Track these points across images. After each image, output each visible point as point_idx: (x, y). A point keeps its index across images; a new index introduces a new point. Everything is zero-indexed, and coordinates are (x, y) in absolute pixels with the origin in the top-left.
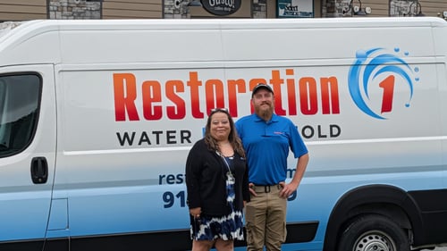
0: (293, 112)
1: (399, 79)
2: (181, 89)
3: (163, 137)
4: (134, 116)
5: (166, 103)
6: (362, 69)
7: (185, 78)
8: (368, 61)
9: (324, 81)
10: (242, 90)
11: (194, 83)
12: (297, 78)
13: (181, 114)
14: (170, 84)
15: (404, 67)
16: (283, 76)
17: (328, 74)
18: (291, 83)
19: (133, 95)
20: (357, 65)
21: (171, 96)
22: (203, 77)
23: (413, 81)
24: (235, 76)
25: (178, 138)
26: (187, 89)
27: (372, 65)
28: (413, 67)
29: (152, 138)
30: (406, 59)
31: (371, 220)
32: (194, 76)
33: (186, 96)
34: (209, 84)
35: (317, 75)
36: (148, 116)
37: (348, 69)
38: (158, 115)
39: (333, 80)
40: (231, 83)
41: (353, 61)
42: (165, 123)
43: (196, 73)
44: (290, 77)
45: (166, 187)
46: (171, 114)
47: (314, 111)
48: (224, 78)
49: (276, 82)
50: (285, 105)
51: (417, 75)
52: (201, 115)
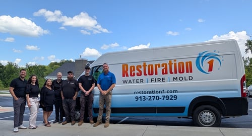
0: (176, 73)
1: (215, 61)
2: (141, 67)
3: (135, 81)
4: (127, 76)
5: (136, 71)
6: (201, 58)
7: (142, 64)
8: (203, 55)
9: (187, 63)
10: (159, 67)
11: (145, 66)
12: (177, 62)
13: (141, 75)
14: (137, 67)
15: (217, 57)
16: (173, 62)
17: (188, 60)
18: (175, 64)
19: (127, 70)
20: (199, 57)
21: (138, 69)
22: (147, 64)
23: (221, 61)
24: (157, 63)
25: (140, 82)
26: (143, 67)
27: (205, 57)
28: (221, 56)
29: (132, 81)
30: (218, 54)
32: (144, 64)
33: (142, 69)
34: (149, 66)
35: (184, 61)
36: (131, 75)
37: (196, 59)
38: (134, 75)
39: (190, 63)
40: (156, 65)
41: (198, 56)
42: (136, 77)
44: (175, 62)
45: (136, 95)
46: (138, 75)
47: (183, 72)
48: (154, 64)
49: (170, 64)
50: (173, 71)
51: (223, 59)
52: (146, 75)
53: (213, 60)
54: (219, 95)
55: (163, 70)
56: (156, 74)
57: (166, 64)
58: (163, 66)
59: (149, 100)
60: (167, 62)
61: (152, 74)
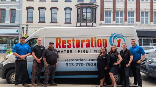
0: (96, 47)
2: (70, 41)
3: (66, 52)
4: (60, 47)
5: (67, 44)
6: (113, 38)
9: (103, 40)
10: (84, 42)
11: (73, 40)
12: (97, 39)
13: (70, 47)
14: (68, 41)
15: (123, 37)
16: (94, 39)
17: (104, 38)
18: (95, 41)
19: (60, 43)
21: (68, 43)
22: (75, 39)
24: (83, 39)
25: (69, 52)
26: (72, 42)
29: (64, 52)
32: (73, 39)
33: (72, 43)
34: (77, 41)
35: (102, 39)
36: (63, 47)
37: (109, 37)
38: (65, 47)
39: (106, 40)
40: (82, 41)
41: (111, 35)
42: (67, 49)
44: (95, 39)
45: (67, 62)
46: (68, 47)
47: (101, 46)
48: (80, 39)
49: (92, 40)
50: (94, 45)
52: (75, 47)
55: (87, 44)
56: (82, 47)
57: (89, 40)
58: (87, 41)
59: (76, 66)
60: (90, 39)
61: (79, 47)
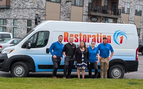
0: (101, 42)
2: (78, 36)
4: (68, 41)
7: (79, 34)
8: (118, 33)
10: (91, 37)
11: (81, 35)
12: (102, 35)
14: (75, 35)
16: (99, 35)
18: (101, 36)
19: (68, 37)
21: (76, 37)
22: (82, 34)
24: (89, 34)
26: (79, 36)
27: (119, 34)
28: (127, 34)
30: (126, 33)
31: (116, 66)
32: (80, 34)
33: (79, 38)
34: (84, 36)
35: (107, 35)
37: (113, 34)
39: (110, 36)
40: (88, 36)
41: (115, 32)
43: (81, 33)
44: (101, 35)
46: (75, 41)
48: (87, 34)
49: (98, 36)
50: (99, 41)
51: (128, 36)
53: (123, 36)
54: (125, 58)
55: (93, 40)
56: (88, 42)
57: (95, 36)
58: (93, 37)
61: (86, 42)
